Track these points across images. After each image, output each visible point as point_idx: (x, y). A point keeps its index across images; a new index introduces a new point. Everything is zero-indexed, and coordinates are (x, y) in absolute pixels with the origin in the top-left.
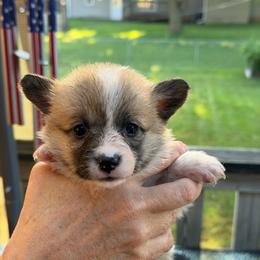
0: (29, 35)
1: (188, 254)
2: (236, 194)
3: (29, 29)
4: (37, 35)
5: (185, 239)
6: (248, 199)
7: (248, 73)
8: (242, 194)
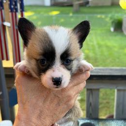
0: (10, 14)
1: (93, 122)
2: (116, 90)
3: (10, 10)
4: (14, 14)
5: (91, 114)
6: (122, 93)
7: (112, 29)
8: (118, 90)
